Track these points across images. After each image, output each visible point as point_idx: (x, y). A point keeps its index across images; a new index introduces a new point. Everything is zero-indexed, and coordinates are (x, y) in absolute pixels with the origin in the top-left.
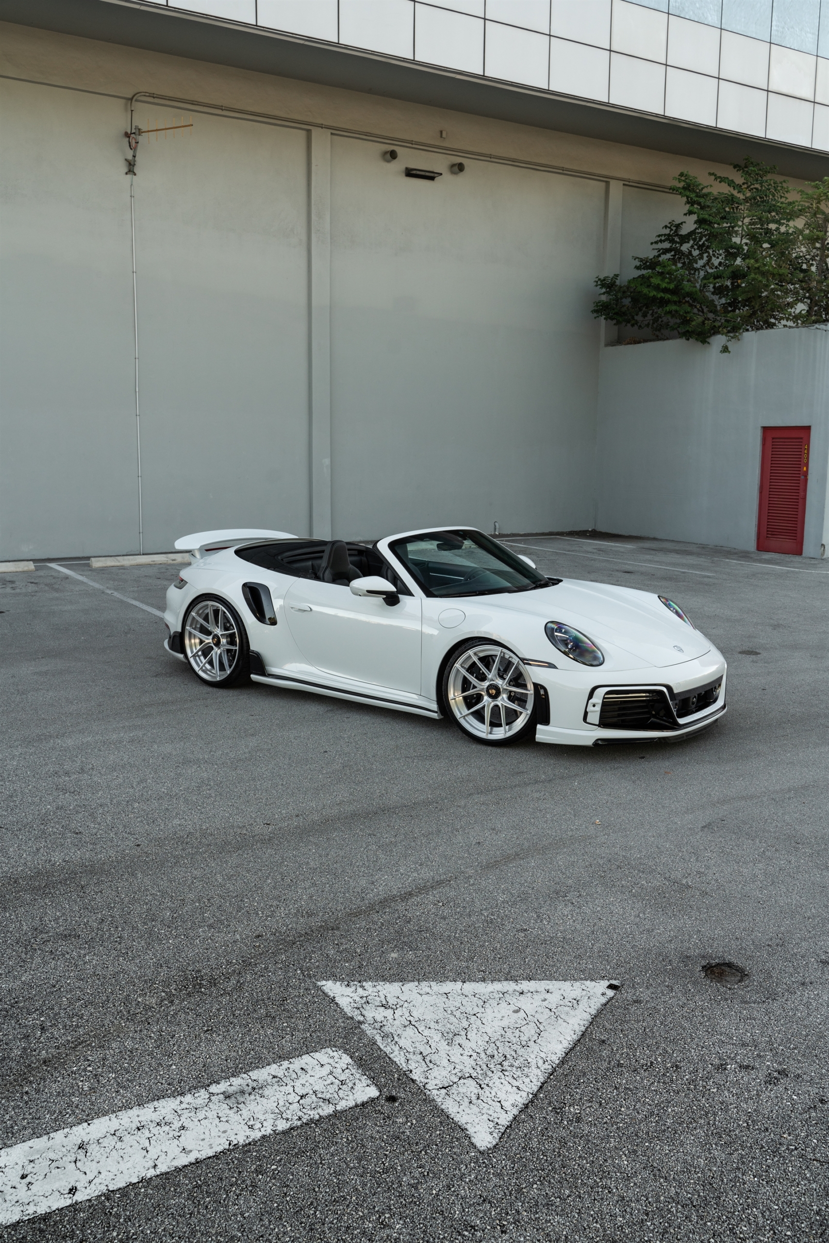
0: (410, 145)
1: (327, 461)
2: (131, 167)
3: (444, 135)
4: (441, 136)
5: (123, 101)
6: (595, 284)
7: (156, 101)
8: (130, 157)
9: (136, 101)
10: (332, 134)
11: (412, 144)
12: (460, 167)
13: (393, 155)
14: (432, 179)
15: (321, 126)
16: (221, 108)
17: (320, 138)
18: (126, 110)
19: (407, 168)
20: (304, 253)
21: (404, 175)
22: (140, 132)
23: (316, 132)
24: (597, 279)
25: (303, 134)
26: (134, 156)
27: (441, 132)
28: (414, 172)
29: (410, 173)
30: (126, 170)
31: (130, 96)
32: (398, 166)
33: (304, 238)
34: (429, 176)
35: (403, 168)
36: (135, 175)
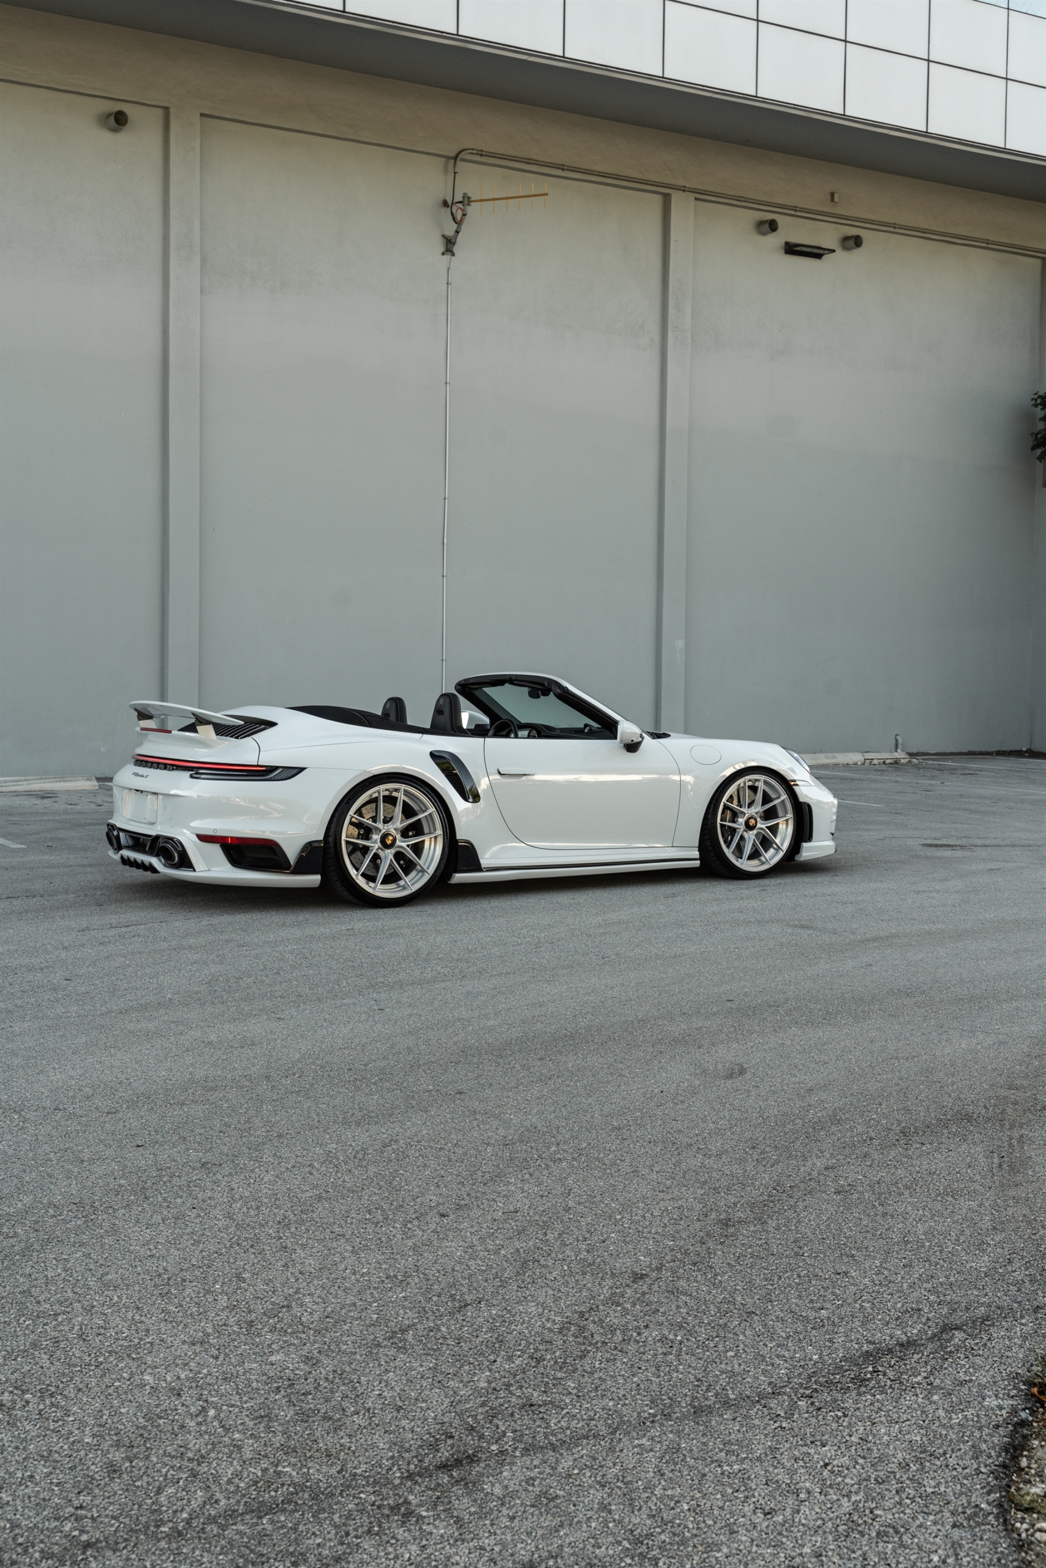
0: (793, 212)
1: (680, 644)
2: (449, 245)
3: (836, 199)
4: (832, 200)
5: (443, 160)
6: (1034, 402)
7: (484, 159)
8: (450, 233)
9: (462, 160)
10: (696, 199)
11: (795, 211)
12: (857, 242)
13: (773, 226)
14: (819, 256)
15: (684, 189)
16: (562, 168)
17: (681, 205)
18: (446, 171)
19: (787, 243)
20: (656, 357)
21: (783, 251)
22: (467, 200)
23: (676, 198)
24: (1036, 397)
25: (658, 199)
26: (457, 232)
27: (832, 195)
28: (799, 249)
29: (791, 249)
30: (443, 249)
31: (453, 155)
32: (776, 240)
33: (656, 337)
34: (815, 253)
35: (782, 243)
36: (453, 255)
